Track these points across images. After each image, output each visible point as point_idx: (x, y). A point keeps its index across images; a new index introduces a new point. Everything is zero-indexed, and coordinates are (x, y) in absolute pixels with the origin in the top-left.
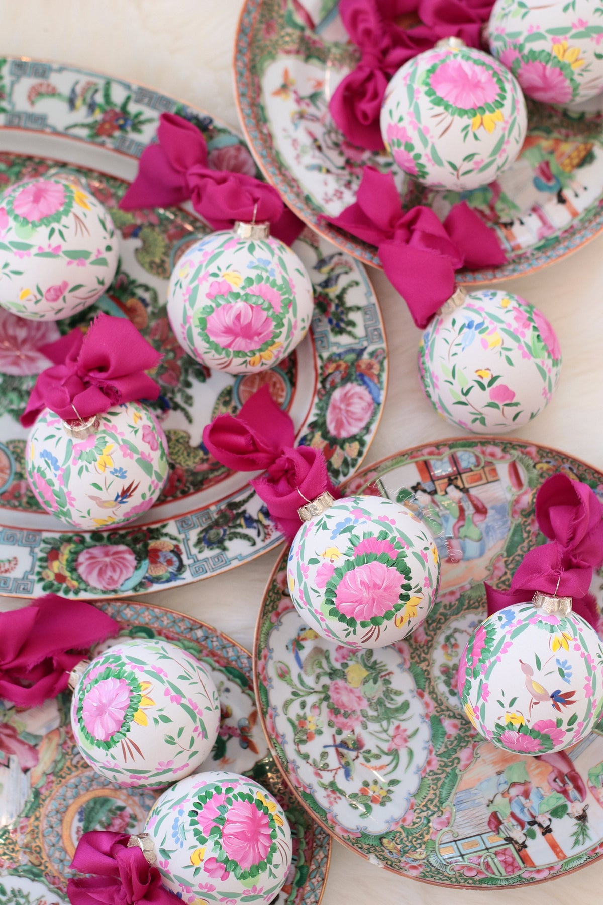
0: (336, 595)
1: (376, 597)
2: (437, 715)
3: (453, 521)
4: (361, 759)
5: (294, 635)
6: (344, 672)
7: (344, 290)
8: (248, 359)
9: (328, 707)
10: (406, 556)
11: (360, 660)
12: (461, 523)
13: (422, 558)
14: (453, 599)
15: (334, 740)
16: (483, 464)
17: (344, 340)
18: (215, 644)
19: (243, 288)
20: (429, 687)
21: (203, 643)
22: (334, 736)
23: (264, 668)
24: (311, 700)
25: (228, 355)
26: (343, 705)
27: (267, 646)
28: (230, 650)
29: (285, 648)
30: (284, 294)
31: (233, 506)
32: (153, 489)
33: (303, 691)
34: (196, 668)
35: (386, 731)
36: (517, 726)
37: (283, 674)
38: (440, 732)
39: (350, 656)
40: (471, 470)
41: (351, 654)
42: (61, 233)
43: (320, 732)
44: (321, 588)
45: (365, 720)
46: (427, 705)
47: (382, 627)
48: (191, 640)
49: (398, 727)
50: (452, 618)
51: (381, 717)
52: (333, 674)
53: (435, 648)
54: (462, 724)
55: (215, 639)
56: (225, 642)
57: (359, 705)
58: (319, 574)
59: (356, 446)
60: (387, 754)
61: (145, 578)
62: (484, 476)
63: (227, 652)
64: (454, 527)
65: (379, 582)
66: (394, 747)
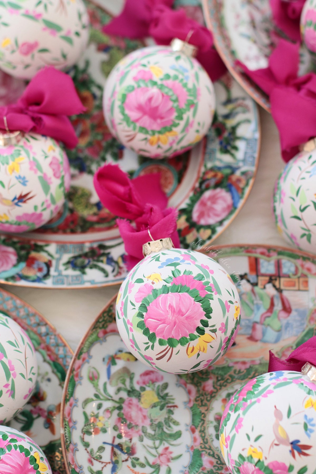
0: (146, 310)
1: (177, 321)
2: (200, 449)
3: (263, 310)
4: (129, 463)
5: (112, 352)
6: (140, 394)
7: (238, 124)
8: (149, 137)
9: (118, 415)
10: (212, 299)
11: (156, 389)
12: (269, 314)
13: (225, 307)
14: (243, 368)
15: (113, 441)
16: (299, 274)
17: (227, 158)
18: (52, 341)
19: (162, 80)
20: (201, 426)
21: (44, 338)
22: (114, 438)
23: (79, 367)
24: (107, 405)
25: (134, 129)
26: (131, 418)
27: (88, 352)
28: (61, 349)
29: (101, 359)
30: (191, 95)
31: (102, 247)
32: (45, 206)
33: (103, 396)
34: (26, 343)
35: (156, 448)
36: (256, 460)
37: (93, 378)
38: (198, 463)
39: (148, 383)
40: (289, 277)
41: (151, 382)
42: (46, 7)
43: (105, 431)
44: (137, 302)
45: (143, 434)
46: (195, 440)
47: (175, 350)
48: (36, 333)
49: (167, 449)
50: (238, 381)
51: (156, 436)
52: (131, 392)
53: (217, 400)
54: (217, 463)
55: (53, 337)
56: (60, 341)
57: (143, 422)
58: (140, 291)
59: (209, 232)
60: (151, 466)
61: (18, 274)
62: (297, 284)
63: (59, 350)
64: (262, 315)
65: (184, 310)
66: (158, 462)
